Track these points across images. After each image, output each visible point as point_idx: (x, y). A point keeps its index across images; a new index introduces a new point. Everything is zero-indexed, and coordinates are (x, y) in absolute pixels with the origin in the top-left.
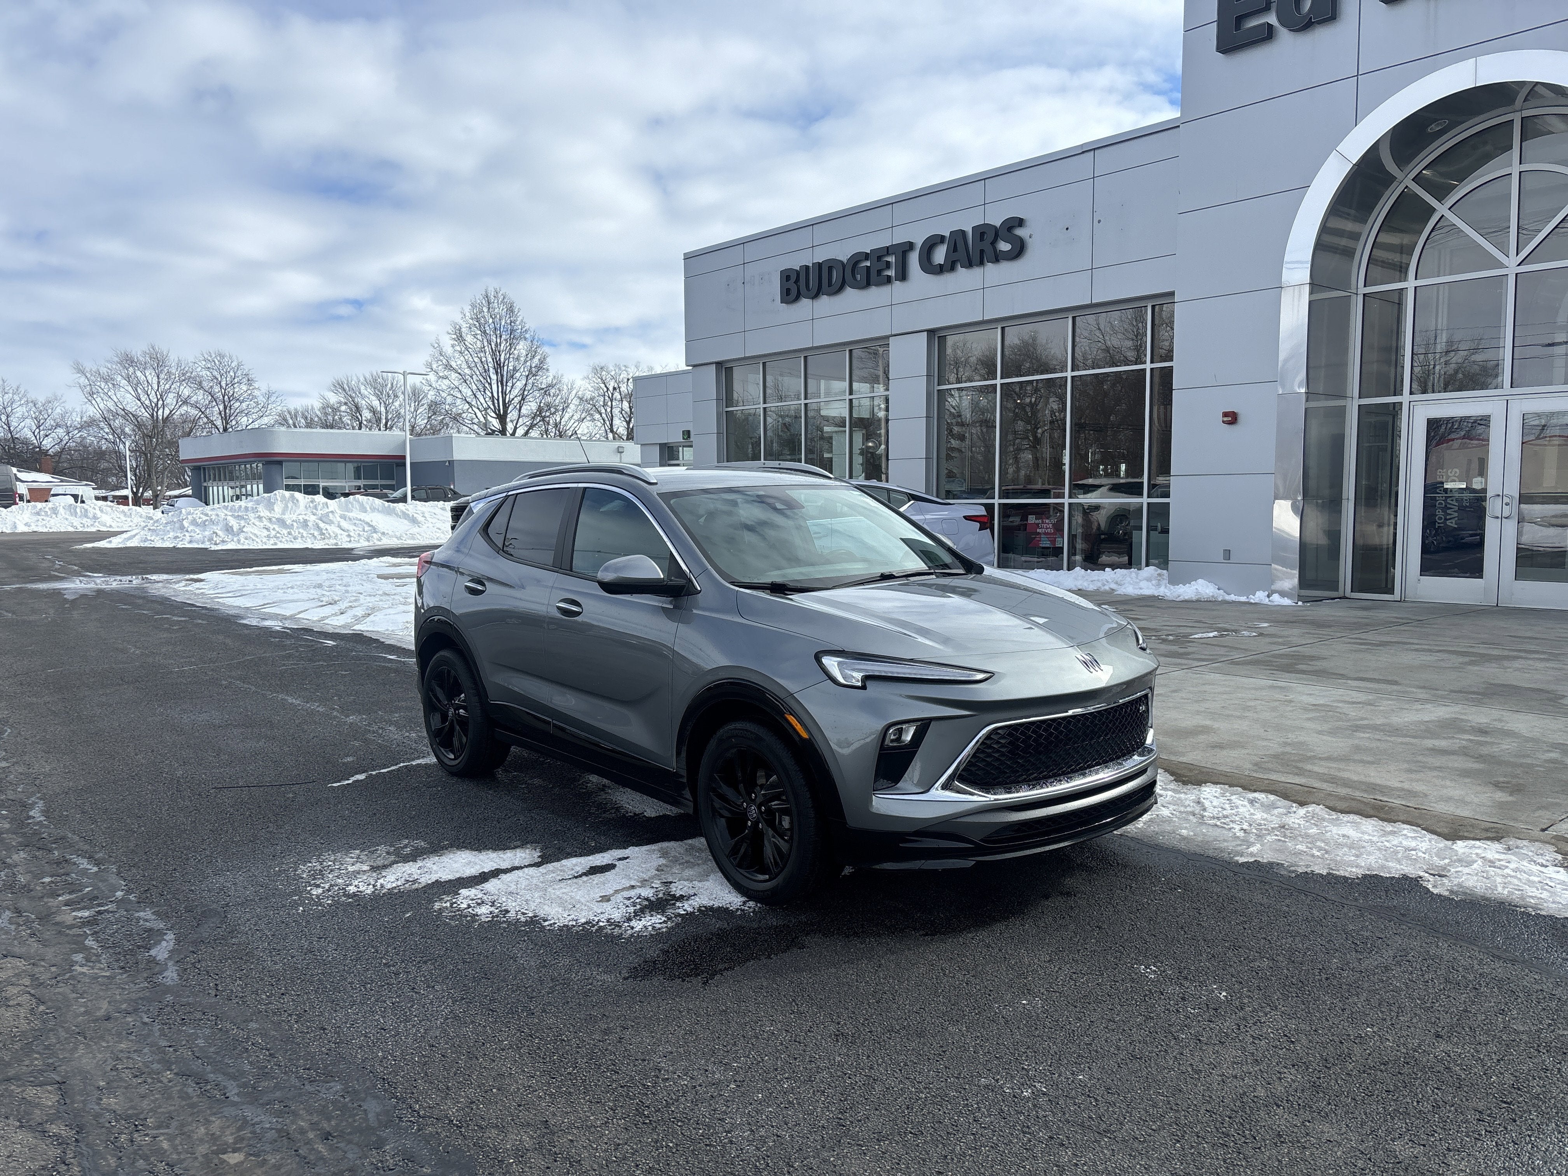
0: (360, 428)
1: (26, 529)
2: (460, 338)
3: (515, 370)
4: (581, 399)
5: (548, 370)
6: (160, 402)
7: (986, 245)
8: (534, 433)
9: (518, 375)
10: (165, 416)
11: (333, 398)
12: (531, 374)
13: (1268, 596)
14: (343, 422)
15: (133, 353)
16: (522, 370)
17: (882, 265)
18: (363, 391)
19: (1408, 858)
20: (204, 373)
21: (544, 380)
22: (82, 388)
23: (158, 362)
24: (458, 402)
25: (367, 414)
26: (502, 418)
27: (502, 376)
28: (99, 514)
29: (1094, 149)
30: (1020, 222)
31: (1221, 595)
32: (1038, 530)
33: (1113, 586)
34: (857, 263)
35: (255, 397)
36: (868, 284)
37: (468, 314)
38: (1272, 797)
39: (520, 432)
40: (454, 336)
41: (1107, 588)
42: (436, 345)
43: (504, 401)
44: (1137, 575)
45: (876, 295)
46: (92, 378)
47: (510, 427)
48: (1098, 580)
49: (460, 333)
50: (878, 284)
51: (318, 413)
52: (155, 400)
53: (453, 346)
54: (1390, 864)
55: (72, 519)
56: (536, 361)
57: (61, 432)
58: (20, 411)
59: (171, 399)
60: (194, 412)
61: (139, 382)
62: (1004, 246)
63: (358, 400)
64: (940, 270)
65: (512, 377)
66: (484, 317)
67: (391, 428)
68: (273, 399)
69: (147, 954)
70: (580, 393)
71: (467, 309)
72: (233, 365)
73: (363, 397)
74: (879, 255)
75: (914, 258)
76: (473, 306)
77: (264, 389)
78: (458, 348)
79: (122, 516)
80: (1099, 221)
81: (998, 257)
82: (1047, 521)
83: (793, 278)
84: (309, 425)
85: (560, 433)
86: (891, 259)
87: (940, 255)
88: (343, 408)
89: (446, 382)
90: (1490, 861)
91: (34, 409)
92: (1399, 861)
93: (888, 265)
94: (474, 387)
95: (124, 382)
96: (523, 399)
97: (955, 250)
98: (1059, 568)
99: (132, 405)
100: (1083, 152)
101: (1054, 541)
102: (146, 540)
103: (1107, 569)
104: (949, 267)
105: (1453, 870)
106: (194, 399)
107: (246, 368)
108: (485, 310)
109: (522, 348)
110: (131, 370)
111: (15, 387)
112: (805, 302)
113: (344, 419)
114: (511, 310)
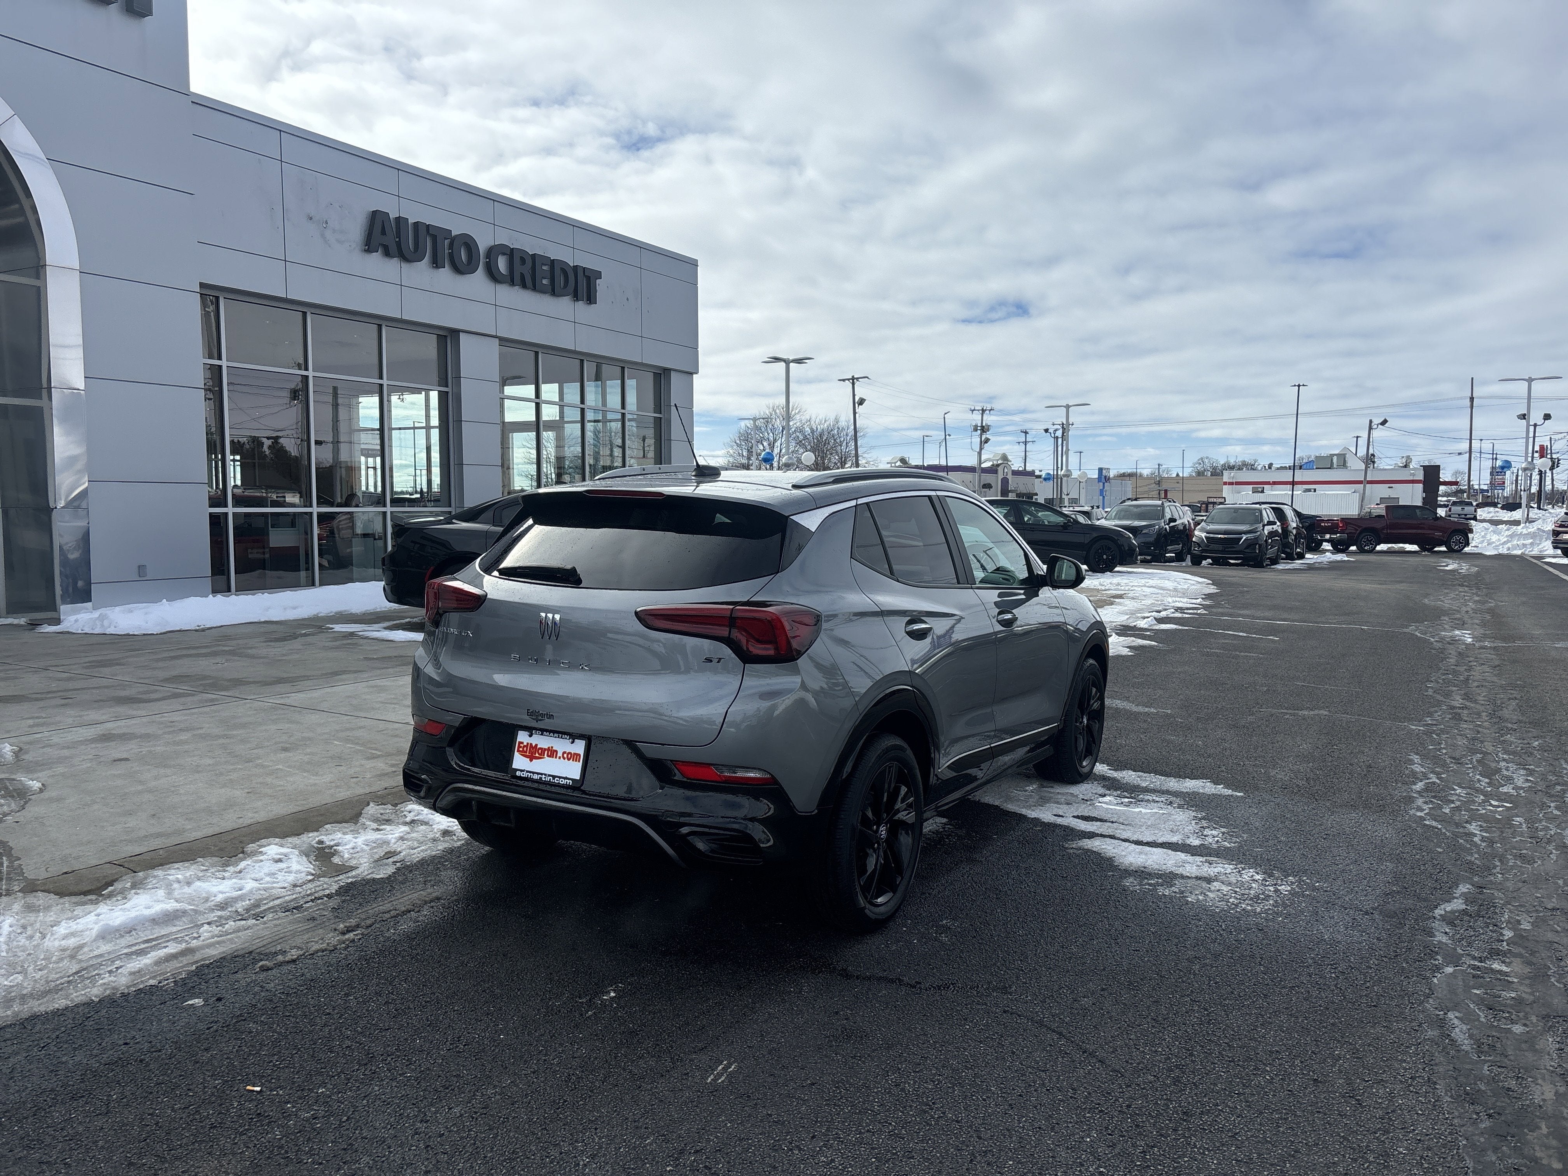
69: (1468, 908)
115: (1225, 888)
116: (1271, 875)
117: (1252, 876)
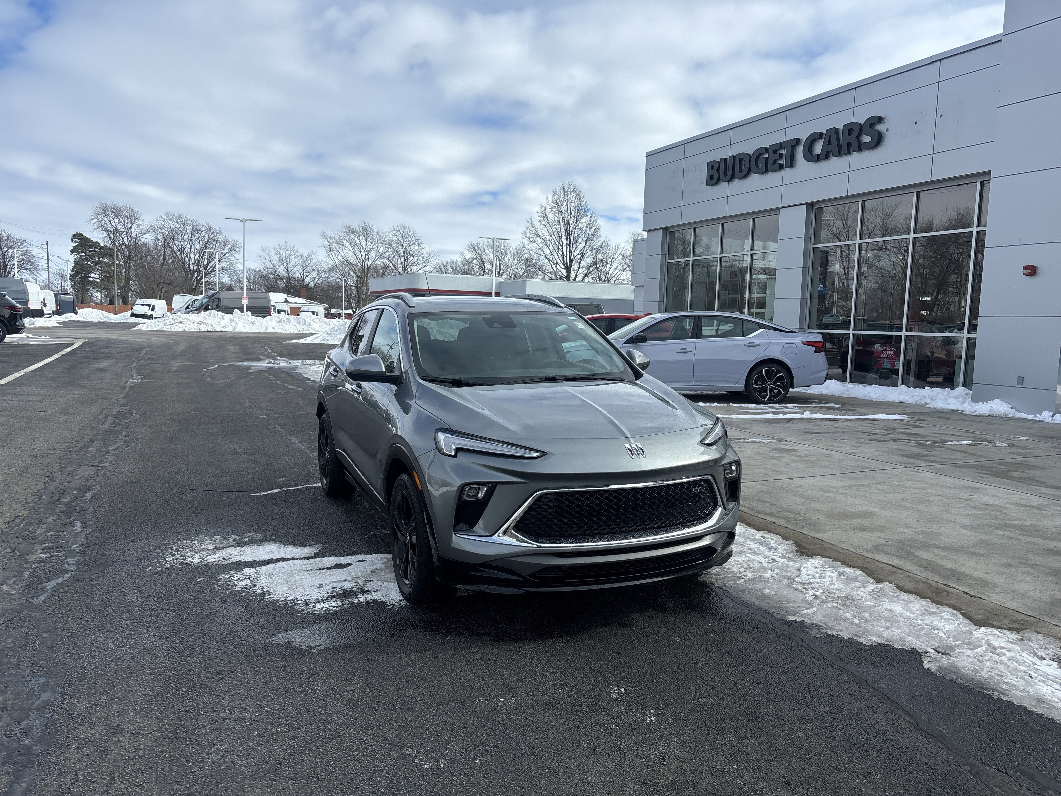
0: (483, 275)
1: (272, 331)
2: (545, 216)
3: (579, 236)
4: (623, 256)
5: (600, 236)
6: (367, 256)
7: (853, 139)
8: (589, 279)
9: (580, 240)
10: (369, 265)
11: (469, 256)
12: (589, 239)
13: (1053, 416)
14: (474, 271)
15: (354, 226)
16: (583, 236)
17: (777, 156)
18: (486, 251)
19: (927, 635)
20: (394, 239)
21: (596, 244)
22: (325, 247)
23: (366, 231)
24: (542, 258)
25: (488, 266)
26: (568, 269)
27: (570, 241)
28: (312, 323)
29: (940, 60)
30: (880, 120)
31: (1012, 413)
32: (882, 356)
33: (928, 401)
34: (760, 155)
35: (422, 254)
36: (766, 171)
37: (551, 200)
38: (859, 573)
39: (580, 278)
40: (541, 214)
41: (923, 402)
42: (530, 220)
43: (570, 257)
44: (949, 393)
45: (773, 178)
46: (331, 242)
47: (573, 275)
48: (918, 396)
49: (545, 212)
50: (774, 171)
51: (460, 264)
52: (364, 255)
53: (540, 221)
54: (910, 638)
55: (298, 325)
56: (592, 230)
57: (315, 274)
58: (294, 261)
59: (373, 254)
60: (386, 262)
61: (356, 244)
62: (866, 139)
63: (483, 257)
64: (818, 159)
65: (576, 241)
66: (561, 202)
67: (502, 275)
68: (432, 255)
70: (623, 252)
71: (550, 196)
72: (410, 233)
73: (486, 254)
74: (775, 149)
75: (800, 150)
76: (554, 194)
77: (427, 250)
78: (543, 222)
79: (324, 325)
80: (941, 116)
81: (861, 148)
82: (889, 349)
83: (716, 168)
84: (455, 271)
85: (608, 279)
86: (783, 152)
87: (818, 148)
88: (475, 261)
89: (534, 245)
90: (995, 648)
91: (301, 260)
92: (918, 637)
93: (781, 156)
94: (551, 248)
95: (347, 244)
96: (582, 256)
97: (829, 143)
98: (895, 385)
99: (352, 259)
100: (931, 63)
101: (893, 365)
102: (325, 339)
103: (926, 388)
104: (826, 155)
105: (958, 650)
106: (387, 254)
107: (418, 235)
108: (562, 196)
109: (584, 222)
110: (352, 236)
111: (292, 247)
112: (723, 185)
113: (475, 269)
114: (578, 196)
115: (203, 547)
116: (182, 564)
117: (193, 559)
